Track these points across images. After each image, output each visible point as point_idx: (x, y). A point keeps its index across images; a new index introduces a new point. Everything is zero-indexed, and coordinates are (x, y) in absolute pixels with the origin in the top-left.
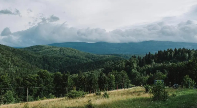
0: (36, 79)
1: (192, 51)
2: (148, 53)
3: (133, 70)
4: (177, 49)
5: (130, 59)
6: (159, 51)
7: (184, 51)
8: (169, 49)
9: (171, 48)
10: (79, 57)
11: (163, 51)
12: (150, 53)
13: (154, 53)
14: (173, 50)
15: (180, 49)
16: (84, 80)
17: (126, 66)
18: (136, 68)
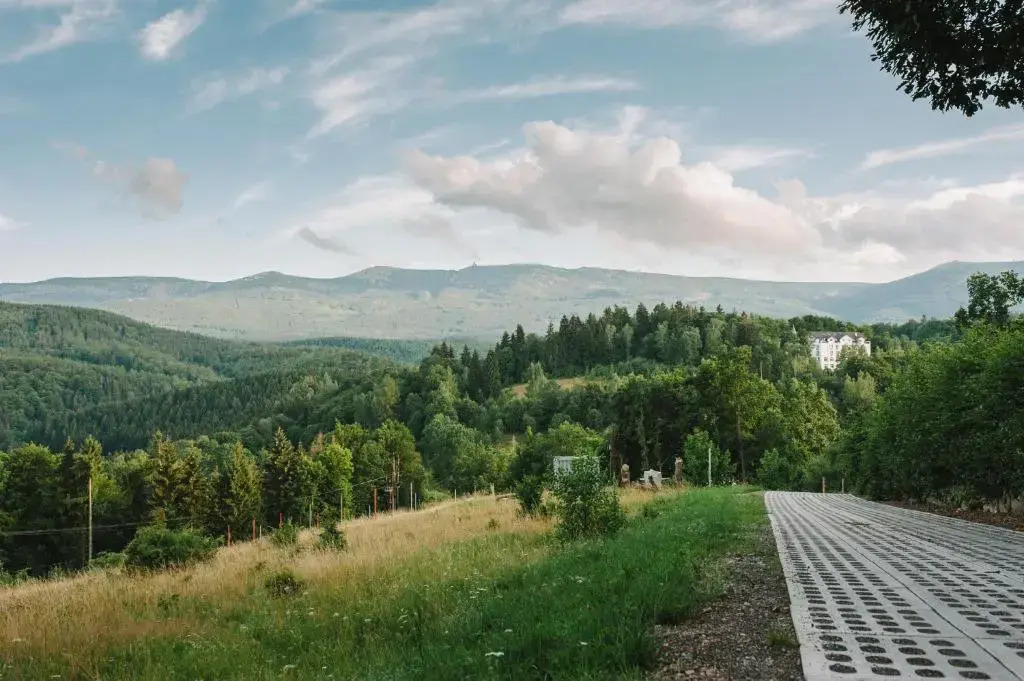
1: (713, 315)
2: (512, 331)
3: (439, 417)
4: (650, 311)
5: (426, 364)
6: (564, 320)
7: (679, 318)
8: (613, 310)
9: (621, 306)
10: (147, 360)
11: (584, 319)
12: (520, 330)
13: (540, 326)
14: (632, 313)
15: (660, 308)
16: (185, 481)
17: (403, 397)
18: (452, 410)
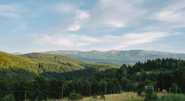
0: (33, 84)
1: (178, 60)
2: (138, 62)
3: (123, 78)
4: (165, 59)
5: (121, 67)
6: (148, 60)
7: (171, 61)
8: (158, 59)
9: (159, 58)
10: (73, 65)
11: (152, 60)
12: (139, 62)
13: (143, 61)
14: (161, 59)
15: (167, 59)
16: (78, 86)
17: (117, 73)
18: (126, 76)
